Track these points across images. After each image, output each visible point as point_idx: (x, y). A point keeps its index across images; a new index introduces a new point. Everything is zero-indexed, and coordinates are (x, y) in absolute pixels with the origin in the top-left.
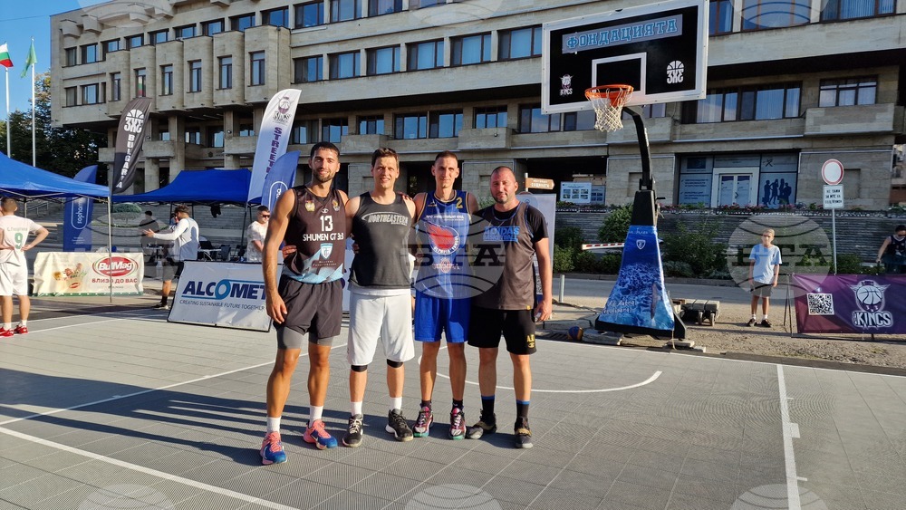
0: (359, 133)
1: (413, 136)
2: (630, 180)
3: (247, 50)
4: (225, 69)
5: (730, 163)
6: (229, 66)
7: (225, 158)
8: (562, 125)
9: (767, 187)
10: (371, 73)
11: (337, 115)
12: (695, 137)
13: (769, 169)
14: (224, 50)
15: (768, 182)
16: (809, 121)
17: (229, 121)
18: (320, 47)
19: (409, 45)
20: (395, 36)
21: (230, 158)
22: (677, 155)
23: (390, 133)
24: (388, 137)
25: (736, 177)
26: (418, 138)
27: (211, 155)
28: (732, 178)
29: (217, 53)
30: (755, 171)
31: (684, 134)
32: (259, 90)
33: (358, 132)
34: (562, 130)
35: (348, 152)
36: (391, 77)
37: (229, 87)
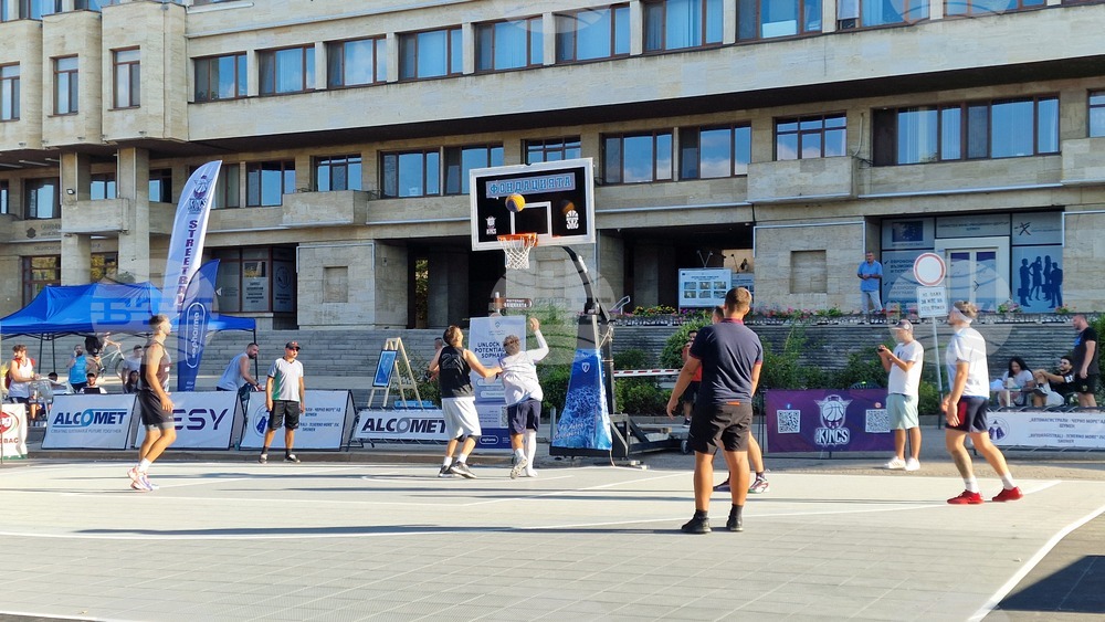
0: (316, 189)
1: (416, 191)
2: (793, 264)
3: (107, 46)
4: (64, 80)
5: (962, 230)
6: (73, 73)
7: (63, 239)
8: (676, 169)
9: (1024, 271)
10: (335, 83)
11: (274, 156)
12: (894, 189)
13: (1024, 239)
14: (63, 45)
15: (1025, 261)
16: (1068, 161)
17: (70, 171)
18: (242, 37)
19: (402, 36)
20: (377, 21)
21: (73, 241)
22: (869, 219)
23: (373, 187)
24: (369, 195)
25: (973, 255)
26: (425, 195)
27: (31, 233)
28: (965, 256)
29: (50, 51)
30: (1001, 245)
31: (878, 183)
32: (131, 115)
33: (314, 187)
34: (676, 178)
35: (296, 224)
36: (370, 91)
37: (73, 111)
